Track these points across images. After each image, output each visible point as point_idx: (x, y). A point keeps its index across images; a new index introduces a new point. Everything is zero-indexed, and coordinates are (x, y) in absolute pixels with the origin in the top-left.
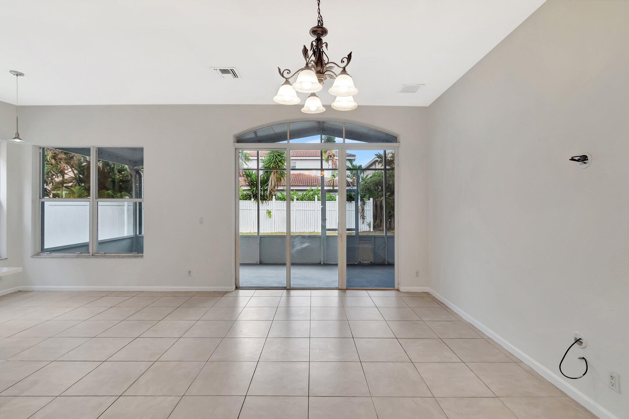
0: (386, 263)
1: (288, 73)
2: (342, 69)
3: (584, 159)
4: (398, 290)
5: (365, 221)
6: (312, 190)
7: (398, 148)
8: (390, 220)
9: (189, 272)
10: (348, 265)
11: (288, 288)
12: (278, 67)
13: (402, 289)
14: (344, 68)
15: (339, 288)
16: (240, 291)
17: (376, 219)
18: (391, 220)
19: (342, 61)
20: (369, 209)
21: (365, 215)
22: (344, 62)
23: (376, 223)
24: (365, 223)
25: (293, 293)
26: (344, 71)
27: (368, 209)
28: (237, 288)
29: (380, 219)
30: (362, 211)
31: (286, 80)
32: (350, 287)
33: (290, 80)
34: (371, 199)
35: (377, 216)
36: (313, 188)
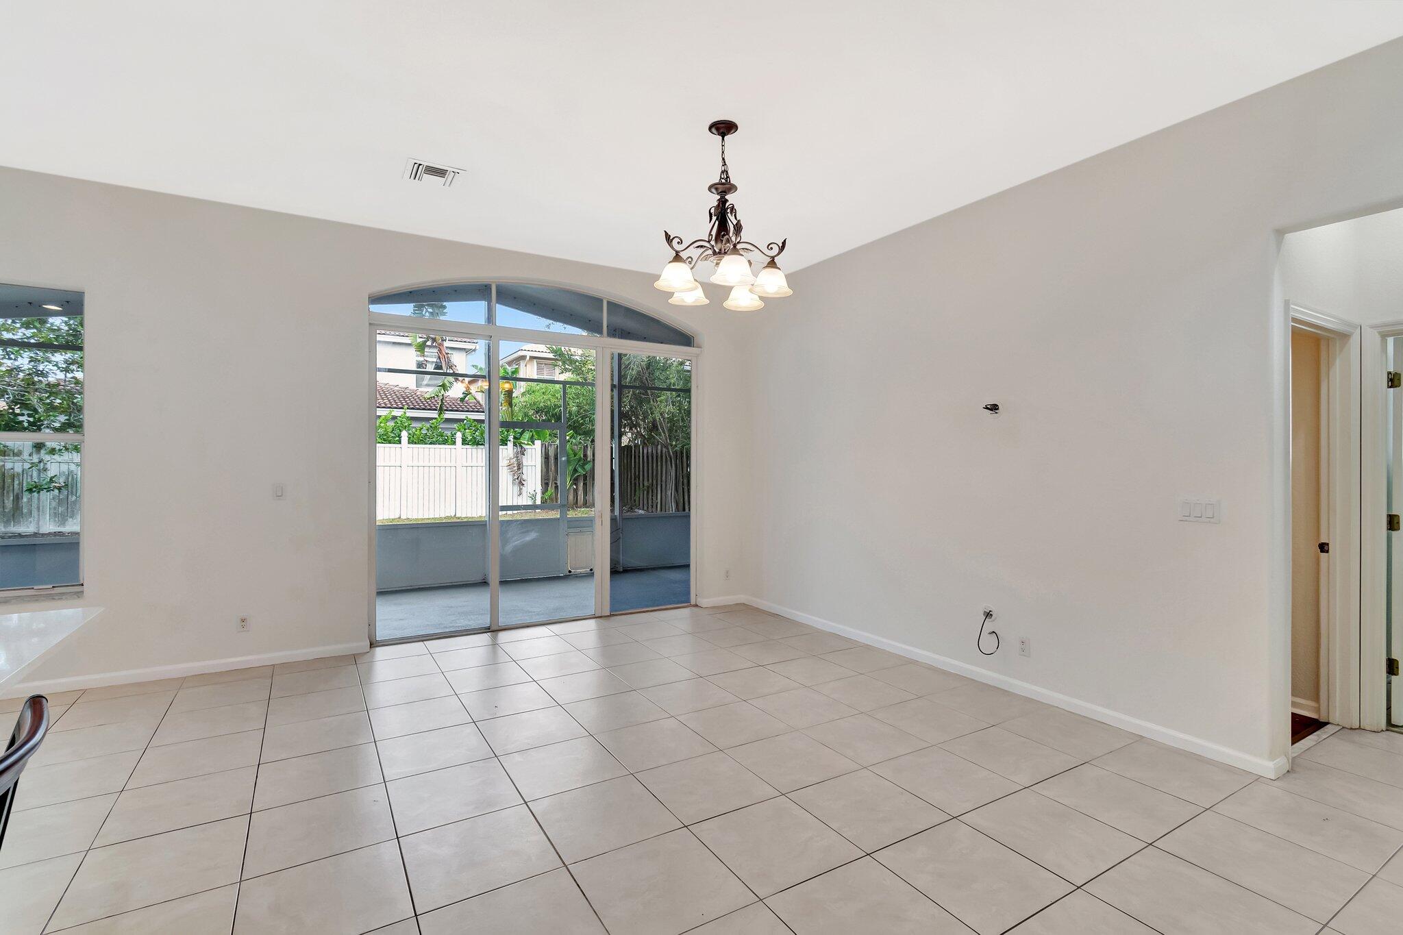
0: (621, 570)
1: (678, 243)
2: (769, 260)
3: (994, 408)
4: (696, 606)
5: (524, 489)
6: (394, 418)
7: (697, 356)
8: (575, 487)
9: (243, 621)
10: (614, 572)
11: (493, 628)
12: (665, 232)
13: (704, 602)
14: (773, 258)
15: (597, 615)
16: (378, 649)
17: (547, 484)
18: (577, 487)
19: (769, 247)
20: (533, 463)
21: (524, 477)
22: (772, 248)
23: (549, 493)
24: (524, 493)
25: (503, 636)
26: (772, 264)
27: (530, 463)
28: (373, 644)
29: (554, 485)
30: (519, 469)
31: (677, 255)
32: (616, 611)
33: (681, 254)
34: (538, 443)
35: (548, 479)
36: (397, 413)
